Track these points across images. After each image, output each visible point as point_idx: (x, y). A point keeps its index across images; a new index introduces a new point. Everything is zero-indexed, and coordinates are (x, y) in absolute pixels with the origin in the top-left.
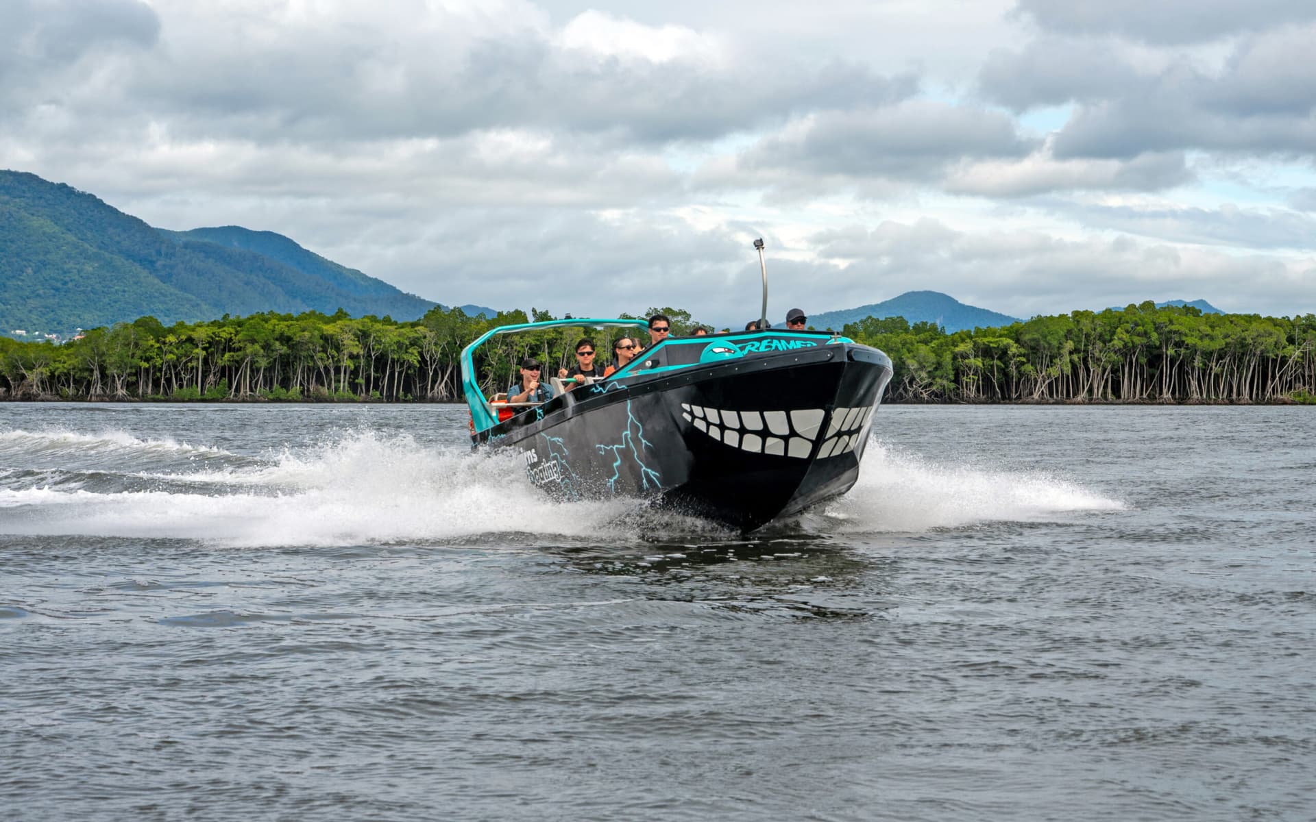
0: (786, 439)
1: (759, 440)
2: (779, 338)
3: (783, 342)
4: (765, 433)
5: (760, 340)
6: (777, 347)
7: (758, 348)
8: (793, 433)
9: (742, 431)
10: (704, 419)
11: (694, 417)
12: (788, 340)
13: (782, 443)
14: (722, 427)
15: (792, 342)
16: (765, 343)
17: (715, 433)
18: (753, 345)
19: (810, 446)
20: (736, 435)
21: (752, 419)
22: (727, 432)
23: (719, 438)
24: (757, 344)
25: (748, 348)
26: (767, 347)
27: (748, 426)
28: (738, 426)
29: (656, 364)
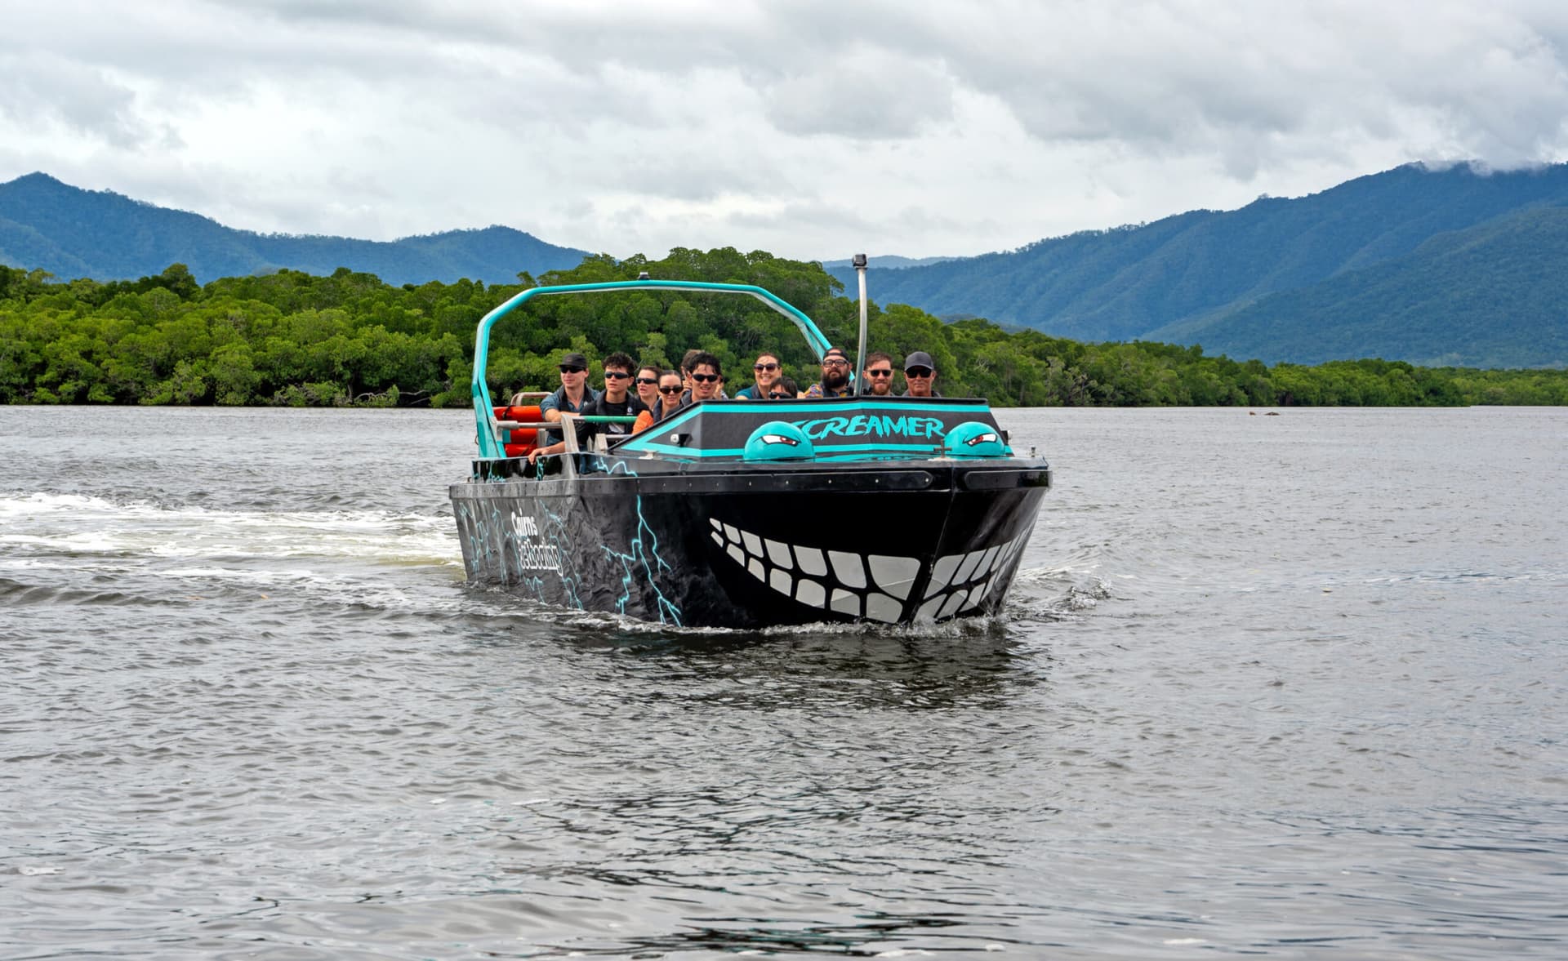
0: (862, 594)
1: (821, 590)
2: (880, 414)
3: (887, 420)
4: (830, 582)
5: (849, 415)
6: (874, 429)
7: (844, 430)
8: (872, 587)
9: (797, 574)
10: (742, 546)
11: (727, 541)
12: (895, 416)
13: (857, 599)
14: (768, 564)
15: (902, 420)
16: (857, 420)
17: (756, 570)
18: (837, 423)
19: (899, 608)
20: (788, 579)
21: (811, 559)
22: (774, 571)
23: (762, 579)
24: (844, 422)
25: (829, 428)
26: (858, 428)
27: (806, 568)
28: (790, 566)
29: (684, 440)
